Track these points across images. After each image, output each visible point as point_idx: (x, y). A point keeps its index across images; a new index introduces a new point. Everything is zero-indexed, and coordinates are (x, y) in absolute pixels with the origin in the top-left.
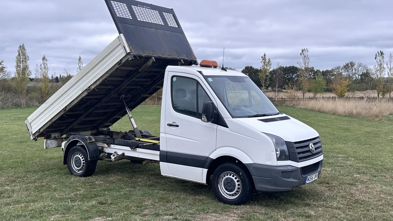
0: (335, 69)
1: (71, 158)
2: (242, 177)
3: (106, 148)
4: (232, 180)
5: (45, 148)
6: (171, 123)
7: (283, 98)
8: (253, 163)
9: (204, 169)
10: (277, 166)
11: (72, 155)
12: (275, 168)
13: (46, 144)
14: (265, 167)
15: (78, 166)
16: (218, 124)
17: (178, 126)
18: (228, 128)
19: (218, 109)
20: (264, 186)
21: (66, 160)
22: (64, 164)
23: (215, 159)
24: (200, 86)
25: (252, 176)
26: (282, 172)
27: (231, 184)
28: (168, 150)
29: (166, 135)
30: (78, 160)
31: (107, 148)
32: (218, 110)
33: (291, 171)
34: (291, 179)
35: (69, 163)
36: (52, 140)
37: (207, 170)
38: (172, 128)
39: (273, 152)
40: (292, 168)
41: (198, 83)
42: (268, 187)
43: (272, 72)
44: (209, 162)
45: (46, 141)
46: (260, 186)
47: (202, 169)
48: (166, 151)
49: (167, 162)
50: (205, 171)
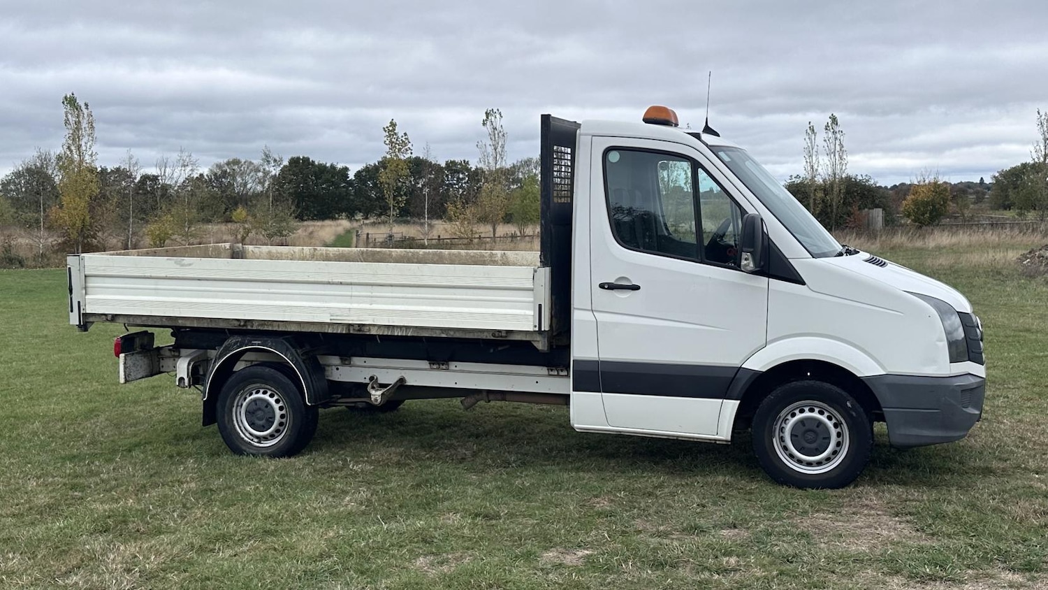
0: (519, 164)
1: (233, 403)
2: (853, 413)
3: (334, 368)
4: (819, 424)
5: (122, 380)
6: (612, 281)
7: (441, 237)
8: (885, 373)
9: (725, 400)
10: (951, 375)
11: (237, 395)
12: (945, 382)
13: (125, 368)
14: (922, 382)
15: (263, 426)
16: (770, 277)
17: (636, 288)
18: (803, 283)
19: (770, 236)
20: (914, 431)
21: (214, 412)
22: (205, 424)
23: (764, 370)
24: (704, 173)
25: (884, 409)
26: (962, 391)
27: (816, 435)
28: (601, 356)
29: (598, 314)
30: (263, 407)
31: (337, 369)
32: (769, 238)
34: (969, 408)
35: (226, 419)
37: (739, 402)
38: (617, 295)
39: (941, 341)
41: (697, 166)
43: (364, 174)
44: (743, 382)
45: (125, 359)
46: (904, 433)
47: (721, 400)
48: (597, 363)
49: (601, 392)
50: (732, 405)
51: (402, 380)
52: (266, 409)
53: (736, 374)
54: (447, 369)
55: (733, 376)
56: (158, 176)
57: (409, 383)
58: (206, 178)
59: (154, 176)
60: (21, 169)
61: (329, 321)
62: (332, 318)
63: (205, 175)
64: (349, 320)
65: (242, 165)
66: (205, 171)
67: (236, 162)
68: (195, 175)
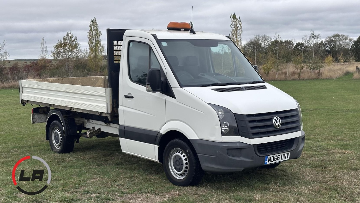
1: (52, 133)
2: (188, 155)
3: (86, 123)
4: (180, 158)
5: (32, 123)
6: (127, 94)
8: (198, 139)
9: (156, 145)
10: (222, 142)
11: (52, 130)
12: (219, 144)
13: (33, 118)
14: (209, 143)
15: (57, 142)
16: (167, 95)
17: (132, 97)
18: (176, 99)
19: (167, 78)
20: (209, 165)
21: (48, 136)
22: (47, 140)
23: (164, 134)
24: (152, 51)
25: (197, 154)
26: (228, 149)
27: (179, 162)
28: (125, 124)
29: (124, 107)
33: (240, 148)
34: (241, 158)
35: (50, 138)
36: (41, 115)
37: (158, 146)
38: (128, 100)
40: (241, 145)
41: (150, 48)
42: (213, 167)
44: (159, 138)
45: (33, 115)
46: (206, 166)
47: (154, 145)
48: (124, 126)
49: (125, 138)
50: (157, 147)
51: (100, 129)
52: (57, 136)
53: (157, 135)
54: (110, 126)
55: (156, 135)
56: (303, 43)
57: (102, 130)
58: (324, 43)
59: (302, 43)
60: (249, 42)
61: (64, 106)
62: (65, 104)
63: (323, 41)
64: (68, 106)
65: (340, 37)
66: (324, 40)
67: (337, 36)
68: (319, 42)
